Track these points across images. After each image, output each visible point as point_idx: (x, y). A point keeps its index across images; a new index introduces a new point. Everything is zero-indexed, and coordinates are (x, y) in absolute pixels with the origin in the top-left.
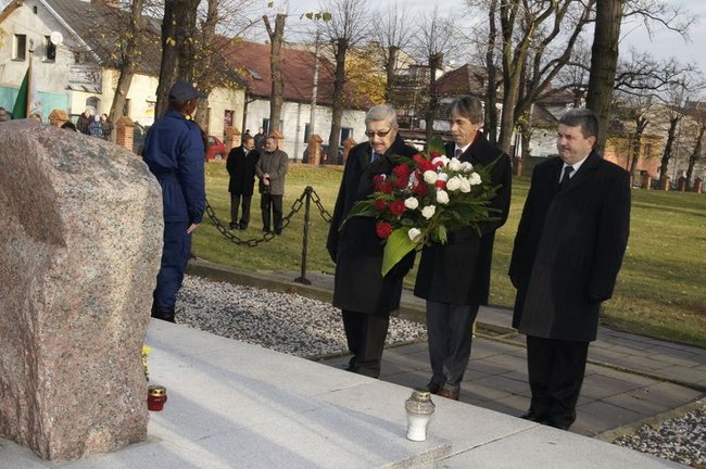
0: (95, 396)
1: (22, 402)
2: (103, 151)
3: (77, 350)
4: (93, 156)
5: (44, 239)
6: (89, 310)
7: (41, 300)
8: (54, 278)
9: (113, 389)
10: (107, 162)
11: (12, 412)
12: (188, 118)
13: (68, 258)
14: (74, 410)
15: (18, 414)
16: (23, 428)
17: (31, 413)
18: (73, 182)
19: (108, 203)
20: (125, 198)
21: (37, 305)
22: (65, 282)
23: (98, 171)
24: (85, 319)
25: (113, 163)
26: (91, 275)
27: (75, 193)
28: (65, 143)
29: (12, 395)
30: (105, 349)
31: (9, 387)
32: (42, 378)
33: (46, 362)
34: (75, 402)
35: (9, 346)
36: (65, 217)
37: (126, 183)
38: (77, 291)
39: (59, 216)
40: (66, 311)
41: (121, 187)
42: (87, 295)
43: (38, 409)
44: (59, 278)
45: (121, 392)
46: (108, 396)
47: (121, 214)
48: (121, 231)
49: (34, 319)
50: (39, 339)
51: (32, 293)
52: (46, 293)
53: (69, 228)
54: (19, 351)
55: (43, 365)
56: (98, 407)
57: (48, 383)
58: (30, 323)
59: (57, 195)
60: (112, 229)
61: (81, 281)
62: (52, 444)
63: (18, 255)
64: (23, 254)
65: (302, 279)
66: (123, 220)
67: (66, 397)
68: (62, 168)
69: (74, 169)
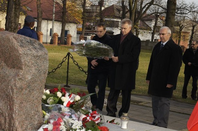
0: (29, 116)
1: (7, 118)
2: (31, 41)
3: (24, 101)
4: (29, 42)
5: (14, 68)
6: (28, 89)
7: (15, 86)
8: (19, 79)
9: (34, 113)
10: (33, 44)
11: (3, 121)
12: (32, 28)
13: (23, 73)
14: (23, 119)
15: (5, 122)
16: (7, 126)
17: (10, 121)
18: (24, 50)
19: (34, 56)
20: (39, 55)
21: (14, 87)
22: (22, 80)
23: (31, 47)
24: (27, 92)
25: (34, 44)
26: (29, 78)
27: (25, 53)
28: (20, 38)
29: (3, 116)
30: (32, 101)
31: (2, 114)
32: (15, 110)
33: (16, 105)
34: (24, 117)
35: (2, 101)
36: (23, 61)
37: (39, 50)
38: (26, 83)
39: (20, 60)
40: (22, 89)
41: (37, 52)
42: (28, 84)
43: (13, 119)
44: (21, 79)
45: (36, 114)
46: (33, 115)
47: (38, 59)
48: (38, 65)
49: (13, 92)
50: (14, 97)
51: (12, 84)
52: (17, 84)
53: (24, 63)
54: (6, 102)
55: (15, 106)
56: (30, 119)
57: (17, 111)
58: (11, 93)
59: (20, 54)
60: (35, 64)
61: (27, 80)
62: (18, 130)
63: (5, 73)
64: (7, 72)
65: (67, 86)
66: (38, 62)
67: (21, 115)
68: (21, 46)
69: (24, 46)
